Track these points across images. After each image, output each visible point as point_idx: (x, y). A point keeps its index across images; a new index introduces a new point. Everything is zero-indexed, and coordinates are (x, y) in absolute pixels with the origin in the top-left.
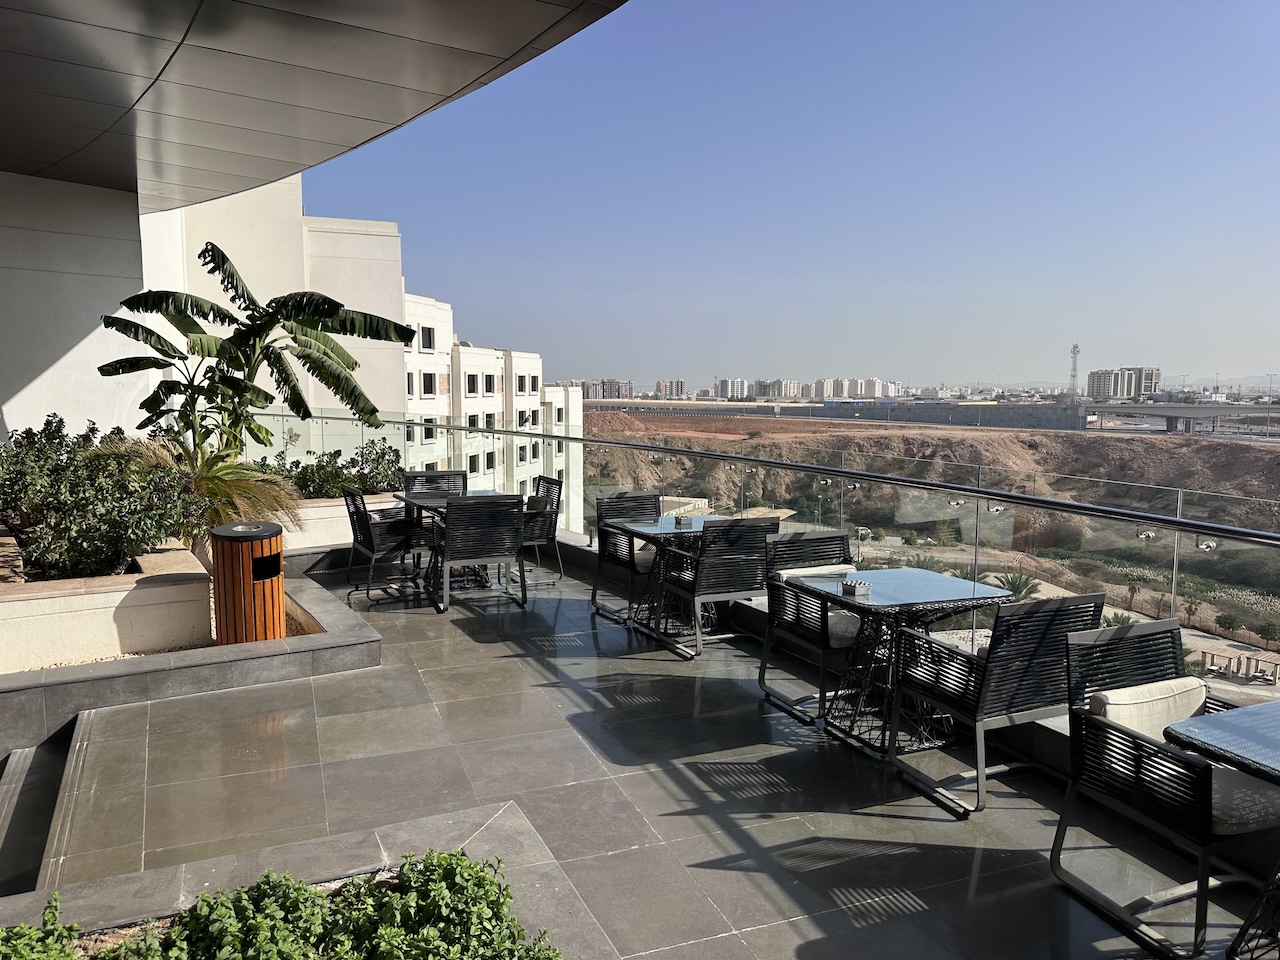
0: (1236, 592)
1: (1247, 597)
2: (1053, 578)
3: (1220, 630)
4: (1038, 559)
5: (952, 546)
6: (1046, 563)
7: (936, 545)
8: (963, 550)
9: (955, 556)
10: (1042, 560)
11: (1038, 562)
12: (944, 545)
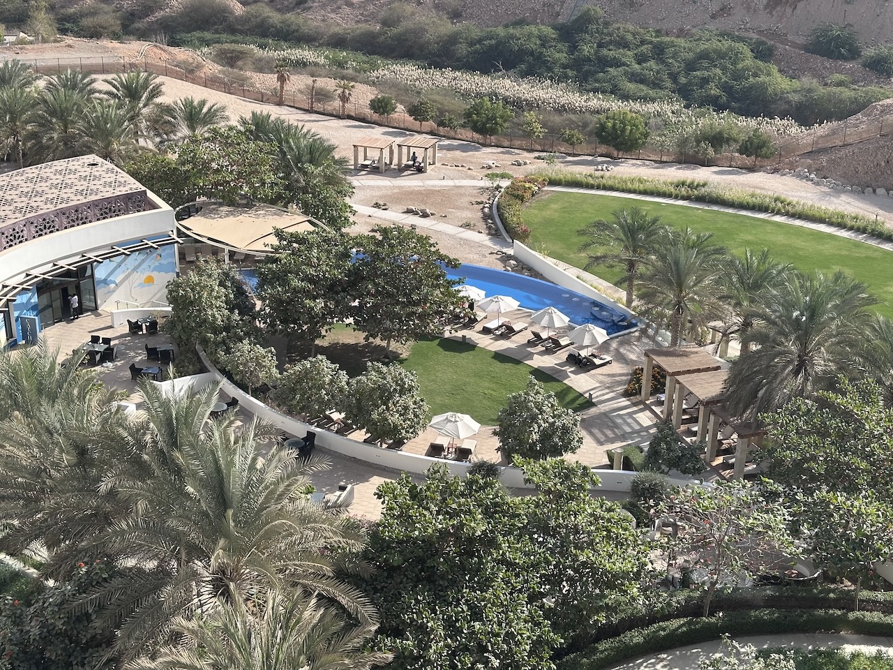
0: (397, 68)
1: (408, 72)
2: (188, 73)
3: (376, 117)
4: (171, 49)
5: (55, 41)
6: (181, 54)
7: (31, 43)
8: (70, 46)
9: (58, 55)
10: (174, 50)
11: (170, 53)
12: (44, 41)
